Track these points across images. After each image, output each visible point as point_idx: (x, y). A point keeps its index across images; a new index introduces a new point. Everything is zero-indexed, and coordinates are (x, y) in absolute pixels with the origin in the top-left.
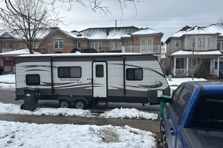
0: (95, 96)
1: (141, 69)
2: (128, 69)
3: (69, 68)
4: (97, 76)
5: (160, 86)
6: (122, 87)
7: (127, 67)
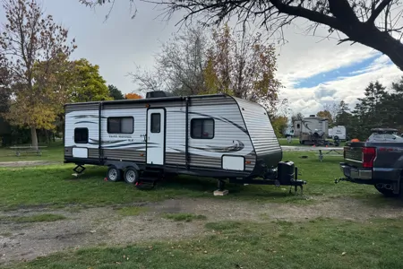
0: (149, 162)
1: (212, 119)
2: (193, 120)
3: (120, 119)
4: (152, 131)
5: (241, 149)
6: (184, 149)
7: (192, 117)
